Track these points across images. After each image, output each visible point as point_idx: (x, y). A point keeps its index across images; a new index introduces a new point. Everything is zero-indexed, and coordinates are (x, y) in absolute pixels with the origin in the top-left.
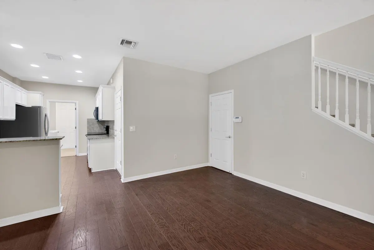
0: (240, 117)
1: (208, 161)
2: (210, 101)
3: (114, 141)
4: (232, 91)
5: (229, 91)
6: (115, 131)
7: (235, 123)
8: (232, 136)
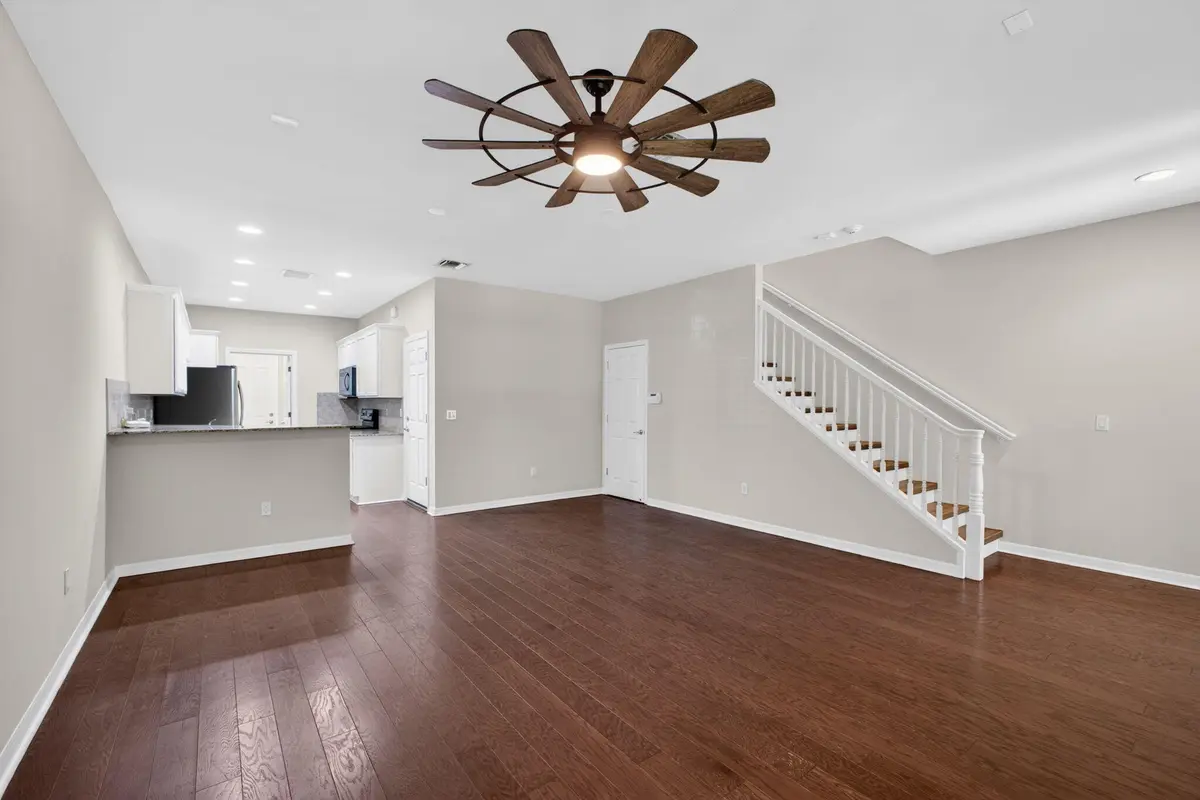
0: (658, 394)
1: (601, 486)
2: (606, 359)
3: (402, 442)
4: (646, 342)
5: (639, 342)
6: (405, 420)
7: (651, 406)
8: (645, 430)
